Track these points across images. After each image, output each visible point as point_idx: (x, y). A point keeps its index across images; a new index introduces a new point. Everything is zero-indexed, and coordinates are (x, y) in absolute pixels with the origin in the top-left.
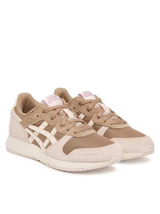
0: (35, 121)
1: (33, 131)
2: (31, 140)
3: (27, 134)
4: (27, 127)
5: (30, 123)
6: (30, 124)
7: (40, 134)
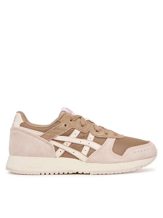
0: (64, 130)
1: (62, 142)
2: (59, 153)
3: (54, 147)
4: (52, 140)
5: (57, 133)
6: (58, 135)
7: (72, 143)
